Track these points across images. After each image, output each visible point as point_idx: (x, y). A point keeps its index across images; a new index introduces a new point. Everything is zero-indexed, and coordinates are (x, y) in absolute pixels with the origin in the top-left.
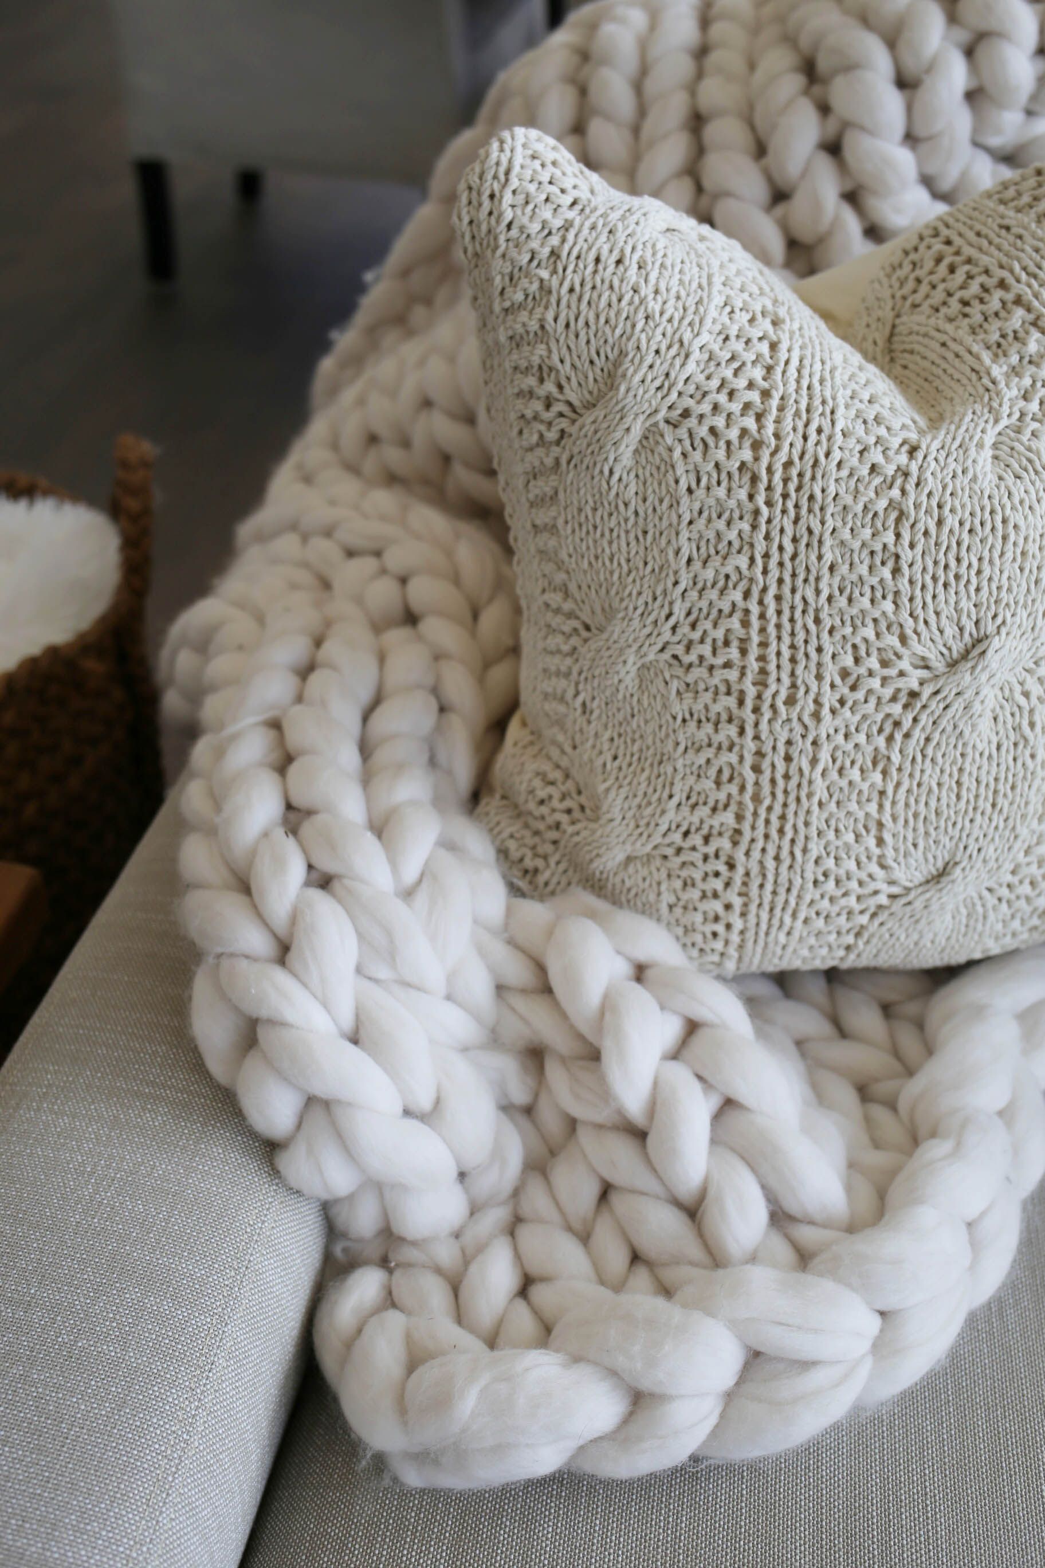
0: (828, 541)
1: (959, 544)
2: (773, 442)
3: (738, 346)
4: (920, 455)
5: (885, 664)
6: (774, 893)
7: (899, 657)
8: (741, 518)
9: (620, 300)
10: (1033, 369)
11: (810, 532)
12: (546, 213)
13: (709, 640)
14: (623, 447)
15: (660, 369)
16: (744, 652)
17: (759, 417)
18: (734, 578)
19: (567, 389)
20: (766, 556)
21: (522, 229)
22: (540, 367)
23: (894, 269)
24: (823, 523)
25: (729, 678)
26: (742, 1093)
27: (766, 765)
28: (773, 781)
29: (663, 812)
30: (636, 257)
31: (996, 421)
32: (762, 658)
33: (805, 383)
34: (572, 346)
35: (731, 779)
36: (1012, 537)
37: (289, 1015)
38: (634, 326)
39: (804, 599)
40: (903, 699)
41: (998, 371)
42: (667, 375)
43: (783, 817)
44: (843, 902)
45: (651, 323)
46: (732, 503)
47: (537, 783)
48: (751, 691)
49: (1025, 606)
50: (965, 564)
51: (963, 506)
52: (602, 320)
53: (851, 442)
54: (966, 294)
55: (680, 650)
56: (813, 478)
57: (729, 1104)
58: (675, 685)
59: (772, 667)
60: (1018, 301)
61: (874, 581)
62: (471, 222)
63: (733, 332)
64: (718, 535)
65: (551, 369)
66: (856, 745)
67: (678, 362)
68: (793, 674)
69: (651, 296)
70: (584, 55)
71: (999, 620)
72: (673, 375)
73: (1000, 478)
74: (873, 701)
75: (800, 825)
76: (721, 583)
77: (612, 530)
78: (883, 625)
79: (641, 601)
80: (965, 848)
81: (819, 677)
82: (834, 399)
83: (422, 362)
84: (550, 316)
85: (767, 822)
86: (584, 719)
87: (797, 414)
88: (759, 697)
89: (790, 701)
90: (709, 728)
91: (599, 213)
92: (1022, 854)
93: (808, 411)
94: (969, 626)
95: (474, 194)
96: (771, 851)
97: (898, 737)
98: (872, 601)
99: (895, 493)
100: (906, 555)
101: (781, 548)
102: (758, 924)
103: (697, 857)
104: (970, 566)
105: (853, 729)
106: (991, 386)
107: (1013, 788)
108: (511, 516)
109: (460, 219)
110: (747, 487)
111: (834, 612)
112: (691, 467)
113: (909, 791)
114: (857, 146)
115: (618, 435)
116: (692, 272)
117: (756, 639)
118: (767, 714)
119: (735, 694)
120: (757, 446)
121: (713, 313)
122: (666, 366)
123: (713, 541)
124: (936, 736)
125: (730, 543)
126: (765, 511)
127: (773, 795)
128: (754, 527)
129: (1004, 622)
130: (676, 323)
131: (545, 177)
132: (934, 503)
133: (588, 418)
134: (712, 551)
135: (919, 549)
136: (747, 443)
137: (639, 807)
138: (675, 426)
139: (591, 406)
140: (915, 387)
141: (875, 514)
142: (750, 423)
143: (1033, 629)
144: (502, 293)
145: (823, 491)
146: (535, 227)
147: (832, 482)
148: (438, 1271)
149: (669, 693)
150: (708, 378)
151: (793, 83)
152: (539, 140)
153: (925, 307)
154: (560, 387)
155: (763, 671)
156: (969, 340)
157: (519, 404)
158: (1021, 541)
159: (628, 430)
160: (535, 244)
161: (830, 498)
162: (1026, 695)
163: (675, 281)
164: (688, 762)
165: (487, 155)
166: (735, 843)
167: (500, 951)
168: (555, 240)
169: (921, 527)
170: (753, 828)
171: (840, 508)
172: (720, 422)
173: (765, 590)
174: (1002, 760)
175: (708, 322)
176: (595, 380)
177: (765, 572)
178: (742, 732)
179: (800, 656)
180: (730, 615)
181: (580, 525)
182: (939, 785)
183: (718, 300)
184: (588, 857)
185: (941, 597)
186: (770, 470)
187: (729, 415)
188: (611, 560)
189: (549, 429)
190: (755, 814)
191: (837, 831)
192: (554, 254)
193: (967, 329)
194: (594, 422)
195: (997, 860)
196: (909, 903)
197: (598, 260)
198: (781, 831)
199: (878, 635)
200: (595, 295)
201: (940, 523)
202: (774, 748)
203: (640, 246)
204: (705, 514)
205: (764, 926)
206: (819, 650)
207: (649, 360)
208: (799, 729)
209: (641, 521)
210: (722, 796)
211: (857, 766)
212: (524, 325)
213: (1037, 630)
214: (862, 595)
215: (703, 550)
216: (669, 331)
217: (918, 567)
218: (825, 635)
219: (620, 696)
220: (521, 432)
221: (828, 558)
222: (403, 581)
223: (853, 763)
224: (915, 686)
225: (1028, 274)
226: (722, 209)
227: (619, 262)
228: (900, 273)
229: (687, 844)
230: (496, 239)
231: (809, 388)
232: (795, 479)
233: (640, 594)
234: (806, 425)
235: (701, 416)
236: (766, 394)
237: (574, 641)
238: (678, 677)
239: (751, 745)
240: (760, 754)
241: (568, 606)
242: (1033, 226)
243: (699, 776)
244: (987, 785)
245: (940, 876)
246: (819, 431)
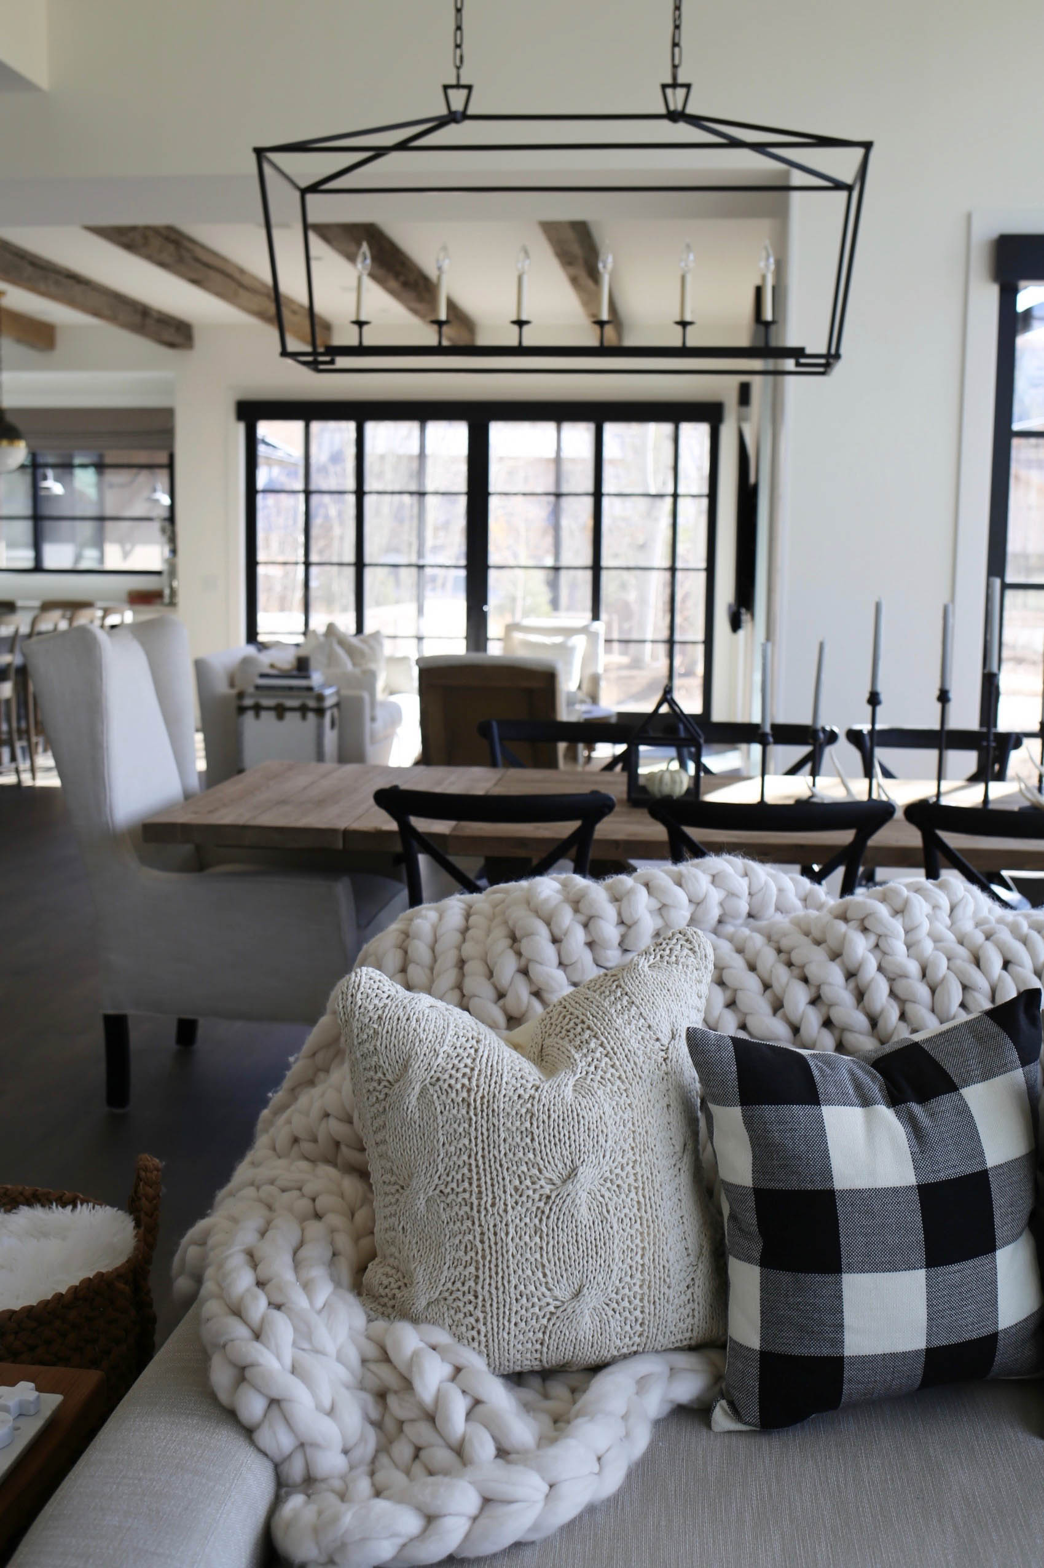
0: (502, 1129)
1: (558, 1125)
2: (476, 1089)
3: (461, 1051)
4: (540, 1090)
5: (533, 1183)
6: (498, 1308)
7: (539, 1180)
8: (464, 1122)
9: (408, 1035)
10: (593, 1054)
11: (494, 1125)
12: (376, 1001)
13: (455, 1180)
14: (412, 1097)
15: (426, 1061)
16: (471, 1184)
17: (470, 1079)
18: (463, 1150)
19: (387, 1075)
20: (476, 1138)
21: (365, 1008)
22: (375, 1067)
23: (543, 1021)
24: (499, 1121)
25: (465, 1197)
26: (483, 1396)
27: (486, 1238)
28: (490, 1247)
29: (442, 1272)
30: (415, 1017)
31: (574, 1075)
32: (479, 1186)
33: (490, 1064)
34: (389, 1055)
35: (471, 1250)
36: (582, 1122)
37: (261, 1360)
38: (414, 1045)
39: (494, 1155)
40: (544, 1200)
41: (577, 1056)
42: (429, 1064)
43: (497, 1266)
44: (532, 1310)
45: (422, 1043)
46: (460, 1116)
47: (383, 1278)
48: (476, 1203)
49: (593, 1153)
50: (562, 1134)
51: (559, 1110)
52: (401, 1043)
53: (510, 1086)
54: (568, 1027)
55: (442, 1187)
56: (494, 1102)
57: (477, 1402)
58: (442, 1205)
59: (483, 1189)
60: (589, 1028)
61: (523, 1144)
62: (343, 1007)
63: (458, 1045)
64: (455, 1131)
65: (380, 1067)
66: (526, 1224)
67: (434, 1059)
68: (493, 1192)
69: (422, 1032)
70: (406, 935)
71: (582, 1159)
72: (432, 1064)
73: (576, 1098)
74: (530, 1201)
75: (505, 1268)
76: (458, 1153)
77: (410, 1136)
78: (530, 1165)
79: (424, 1167)
80: (587, 1277)
81: (505, 1192)
82: (502, 1070)
83: (322, 1095)
84: (378, 1044)
85: (490, 1269)
86: (404, 1235)
87: (486, 1076)
88: (479, 1205)
89: (493, 1205)
90: (458, 1224)
91: (399, 1000)
92: (618, 1281)
93: (491, 1076)
94: (569, 1163)
95: (344, 995)
96: (493, 1285)
97: (544, 1218)
98: (524, 1154)
99: (529, 1105)
100: (536, 1132)
101: (482, 1134)
102: (492, 1328)
103: (460, 1294)
104: (564, 1135)
105: (523, 1216)
106: (574, 1062)
107: (605, 1244)
108: (366, 1143)
109: (338, 1006)
110: (466, 1109)
111: (508, 1160)
112: (441, 1102)
113: (554, 1246)
114: (534, 970)
115: (409, 1091)
116: (441, 1022)
117: (475, 1177)
118: (483, 1213)
119: (469, 1205)
120: (469, 1091)
121: (449, 1038)
122: (428, 1060)
123: (453, 1134)
124: (561, 1217)
125: (460, 1134)
126: (474, 1118)
127: (491, 1254)
128: (470, 1126)
129: (584, 1161)
130: (433, 1043)
131: (376, 987)
132: (546, 1109)
133: (397, 1086)
134: (453, 1138)
135: (541, 1129)
136: (465, 1090)
137: (431, 1273)
138: (434, 1085)
139: (397, 1081)
140: (549, 1069)
141: (521, 1116)
142: (466, 1081)
143: (599, 1164)
144: (358, 1036)
145: (498, 1107)
146: (371, 1007)
147: (502, 1103)
148: (333, 1491)
149: (440, 1209)
150: (447, 1064)
151: (504, 943)
152: (373, 972)
153: (553, 1035)
154: (384, 1074)
155: (480, 1192)
156: (567, 1045)
157: (367, 1085)
158: (587, 1124)
159: (413, 1089)
160: (371, 1014)
161: (501, 1110)
162: (603, 1196)
163: (432, 1026)
164: (451, 1244)
165: (350, 979)
166: (477, 1284)
167: (363, 1341)
168: (380, 1012)
169: (541, 1119)
170: (484, 1273)
171: (506, 1114)
172: (453, 1082)
173: (477, 1153)
174: (596, 1229)
175: (447, 1041)
176: (399, 1070)
177: (476, 1145)
178: (473, 1223)
179: (495, 1182)
180: (463, 1167)
181: (396, 1137)
182: (568, 1242)
183: (452, 1033)
184: (408, 1307)
185: (554, 1150)
186: (475, 1101)
187: (457, 1079)
188: (410, 1150)
189: (380, 1094)
190: (484, 1266)
191: (523, 1270)
192: (380, 1018)
193: (567, 1041)
194: (399, 1087)
195: (604, 1283)
196: (565, 1310)
197: (398, 1019)
198: (497, 1273)
199: (528, 1170)
200: (398, 1033)
201: (549, 1117)
202: (488, 1229)
203: (417, 1013)
204: (449, 1122)
205: (496, 1329)
206: (503, 1179)
207: (421, 1058)
208: (498, 1218)
209: (422, 1129)
210: (468, 1258)
211: (528, 1234)
212: (368, 1049)
213: (601, 1164)
214: (519, 1151)
215: (449, 1138)
216: (430, 1046)
217: (542, 1136)
218: (505, 1171)
219: (419, 1217)
220: (368, 1098)
221: (503, 1136)
222: (314, 1200)
223: (525, 1233)
224: (548, 1192)
225: (593, 1016)
226: (473, 1003)
227: (408, 1019)
228: (545, 1022)
229: (454, 1289)
230: (354, 1013)
231: (492, 1066)
232: (486, 1103)
233: (423, 1163)
234: (490, 1081)
235: (445, 1080)
236: (472, 1069)
237: (397, 1196)
238: (444, 1202)
239: (478, 1230)
240: (482, 1234)
241: (393, 1179)
242: (597, 997)
243: (457, 1250)
244: (591, 1242)
245: (577, 1294)
246: (496, 1083)
